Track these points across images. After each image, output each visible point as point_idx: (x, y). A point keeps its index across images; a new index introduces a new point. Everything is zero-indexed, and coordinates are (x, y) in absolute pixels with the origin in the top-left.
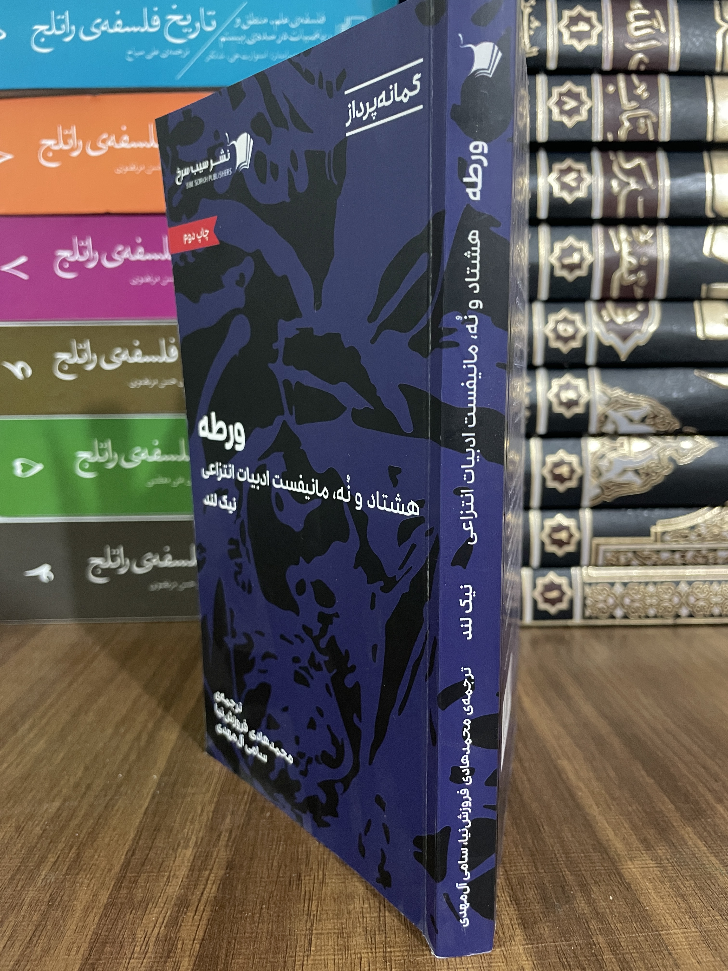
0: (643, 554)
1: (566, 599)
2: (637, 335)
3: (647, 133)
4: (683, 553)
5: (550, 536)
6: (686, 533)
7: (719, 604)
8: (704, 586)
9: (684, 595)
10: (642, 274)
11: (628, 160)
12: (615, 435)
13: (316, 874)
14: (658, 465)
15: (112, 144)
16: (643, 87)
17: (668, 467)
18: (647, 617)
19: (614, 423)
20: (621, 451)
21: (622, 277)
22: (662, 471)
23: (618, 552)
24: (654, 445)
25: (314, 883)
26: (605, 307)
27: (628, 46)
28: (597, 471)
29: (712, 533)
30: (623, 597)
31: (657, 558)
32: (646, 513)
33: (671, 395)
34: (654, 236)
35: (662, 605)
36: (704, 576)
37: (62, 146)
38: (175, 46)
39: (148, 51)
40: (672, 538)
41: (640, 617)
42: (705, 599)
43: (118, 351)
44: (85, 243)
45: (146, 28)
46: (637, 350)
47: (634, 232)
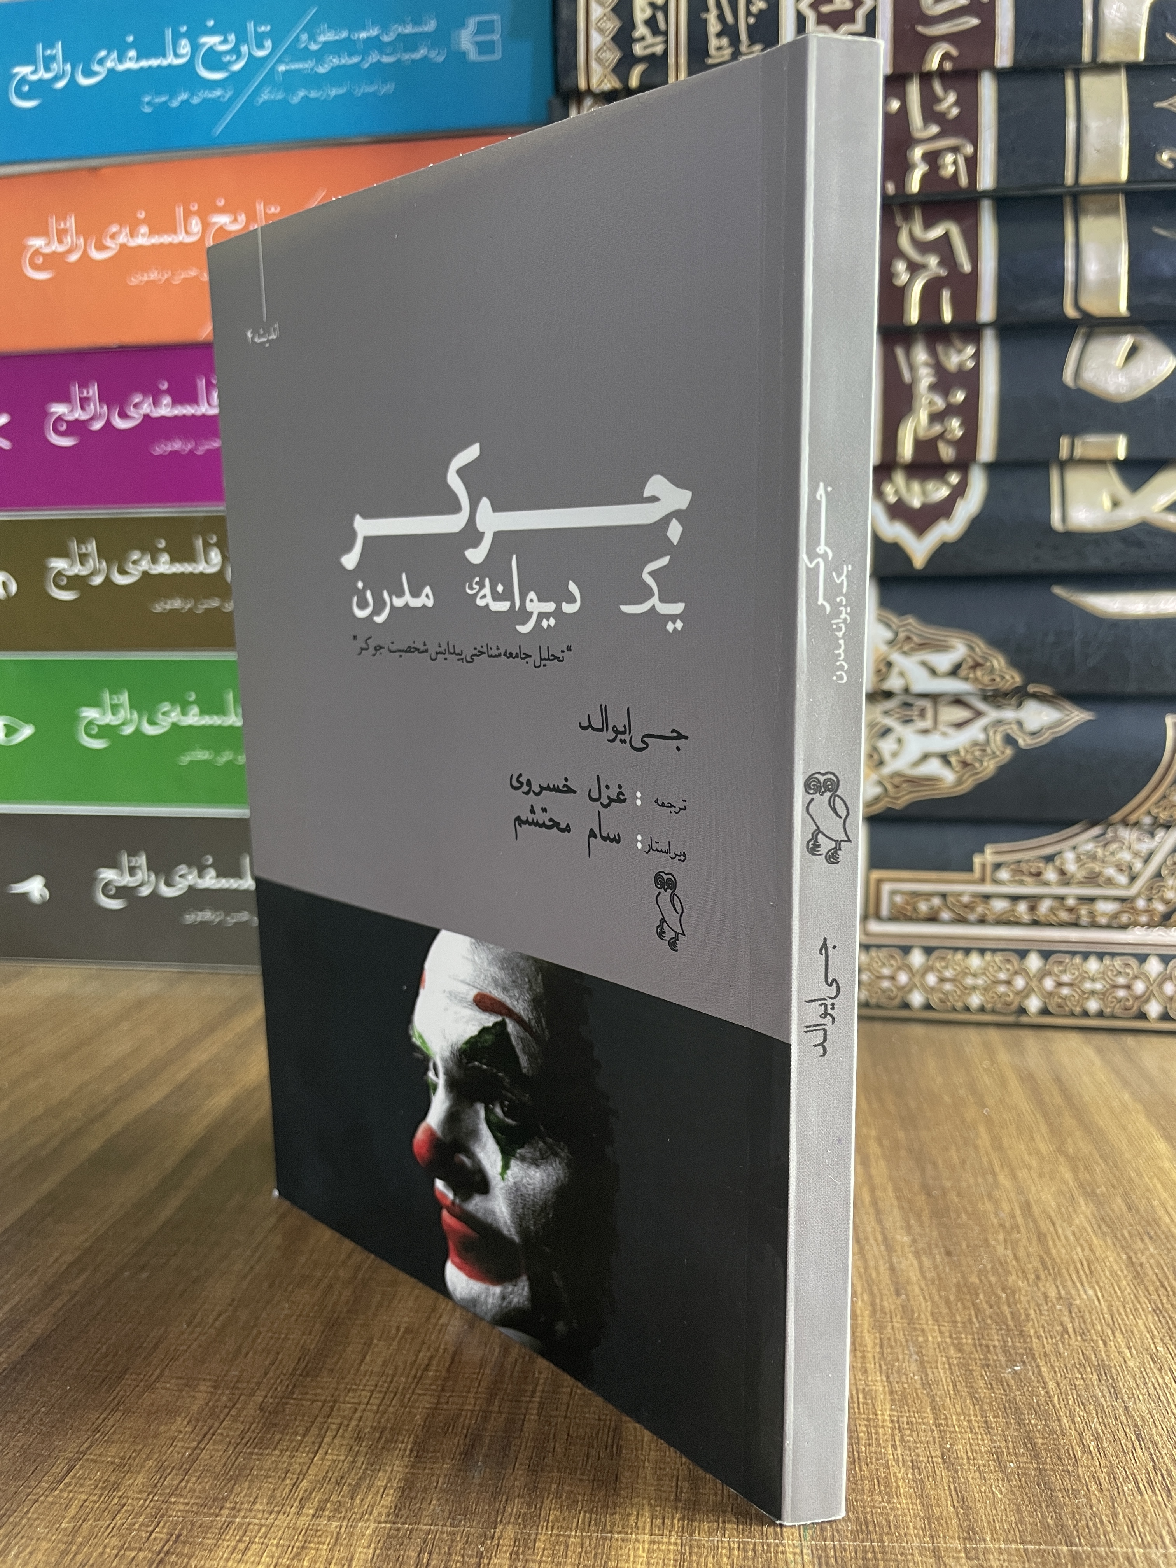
0: (958, 901)
2: (943, 524)
3: (956, 178)
4: (1033, 901)
6: (1039, 868)
8: (1073, 961)
10: (952, 422)
11: (928, 225)
14: (984, 749)
15: (125, 241)
16: (952, 98)
17: (1002, 753)
18: (967, 1008)
19: (902, 674)
20: (920, 724)
21: (917, 427)
22: (990, 761)
23: (915, 894)
24: (979, 714)
27: (920, 29)
28: (875, 757)
30: (924, 972)
31: (986, 910)
34: (977, 355)
35: (995, 990)
36: (1073, 943)
37: (56, 247)
38: (212, 85)
39: (173, 95)
40: (1013, 876)
41: (954, 1010)
42: (1071, 985)
43: (136, 555)
44: (88, 393)
45: (171, 60)
46: (943, 550)
47: (940, 349)
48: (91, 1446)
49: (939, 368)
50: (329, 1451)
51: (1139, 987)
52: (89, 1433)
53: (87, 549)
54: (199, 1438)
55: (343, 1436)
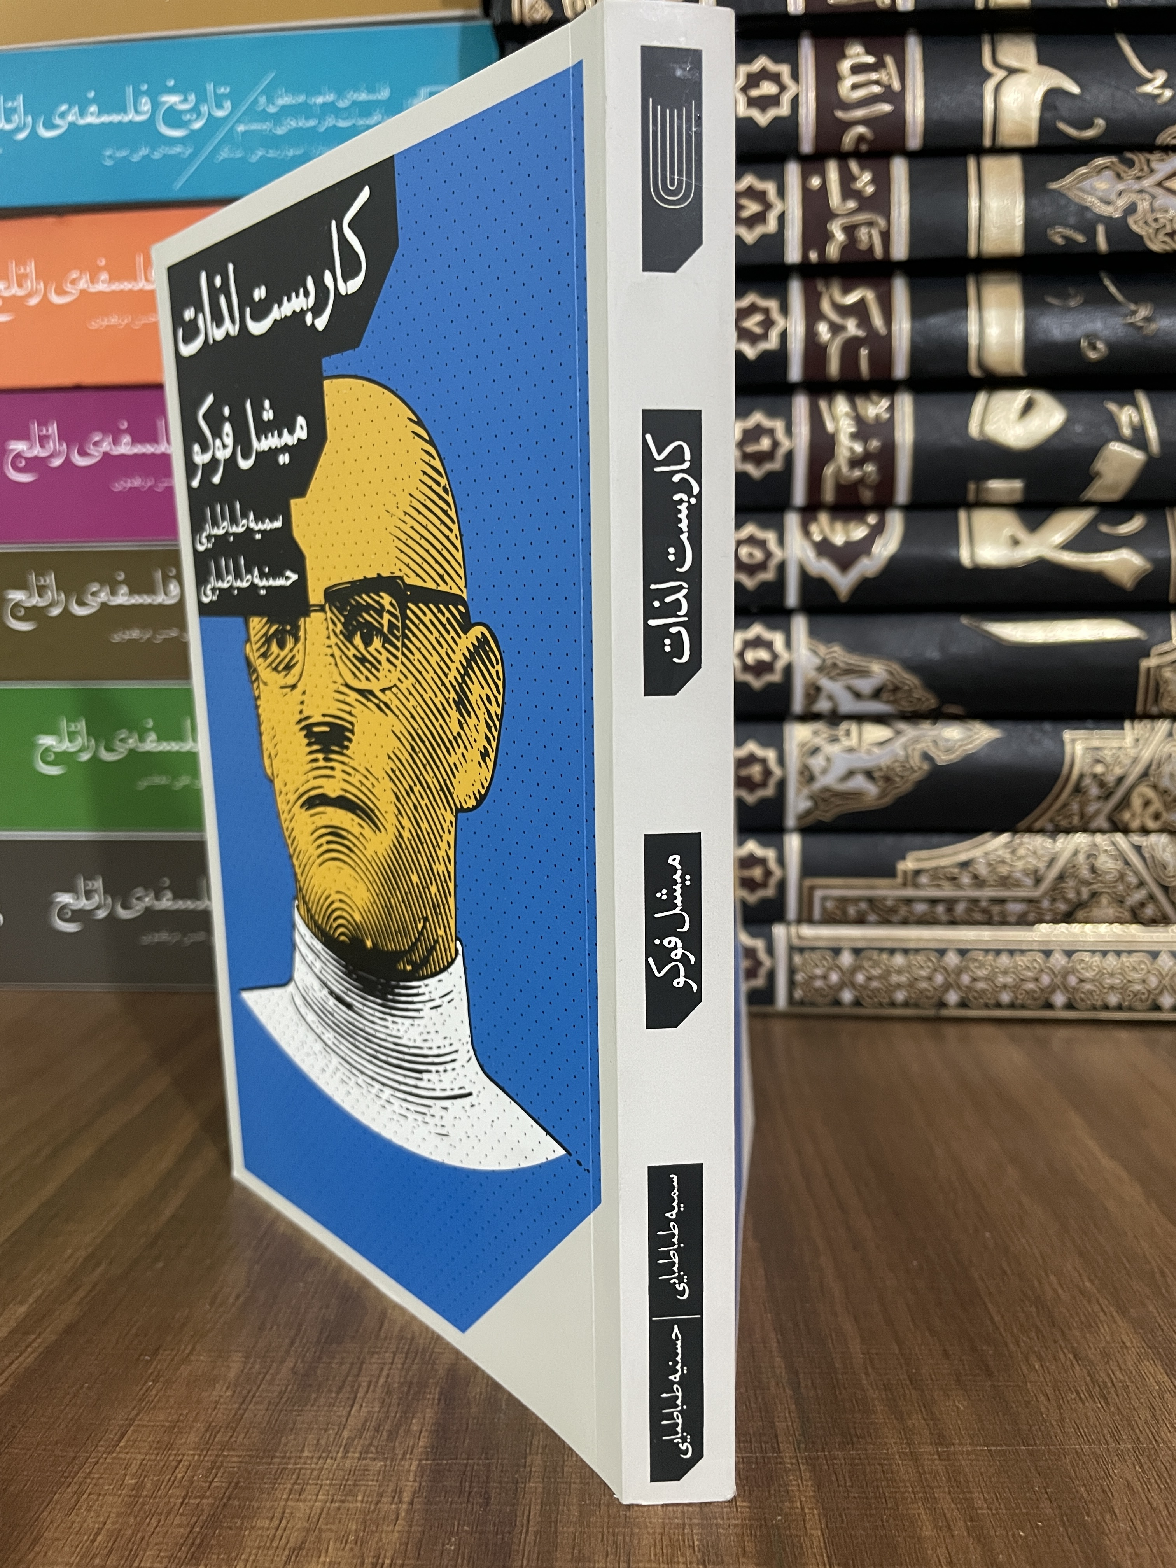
0: (884, 905)
1: (763, 971)
2: (864, 561)
3: (871, 248)
4: (950, 903)
6: (954, 873)
7: (1010, 987)
8: (986, 958)
9: (953, 971)
10: (870, 468)
11: (846, 291)
12: (835, 718)
13: (183, 1348)
14: (904, 764)
15: (85, 286)
16: (867, 177)
17: (920, 768)
18: (893, 1004)
19: (830, 698)
20: (846, 743)
21: (838, 471)
22: (909, 775)
23: (843, 901)
24: (898, 733)
25: (173, 1360)
26: (815, 519)
27: (839, 114)
28: (806, 774)
29: (996, 873)
30: (853, 972)
31: (908, 912)
32: (888, 841)
33: (921, 654)
34: (891, 408)
35: (917, 986)
36: (986, 942)
37: (15, 291)
38: (172, 141)
39: (134, 150)
40: (932, 880)
41: (881, 1005)
42: (986, 979)
43: (95, 588)
44: (47, 431)
45: (131, 116)
46: (864, 585)
47: (860, 402)
48: (138, 1414)
49: (859, 420)
50: (364, 1405)
51: (1046, 980)
52: (135, 1402)
53: (45, 581)
54: (241, 1400)
55: (374, 1391)
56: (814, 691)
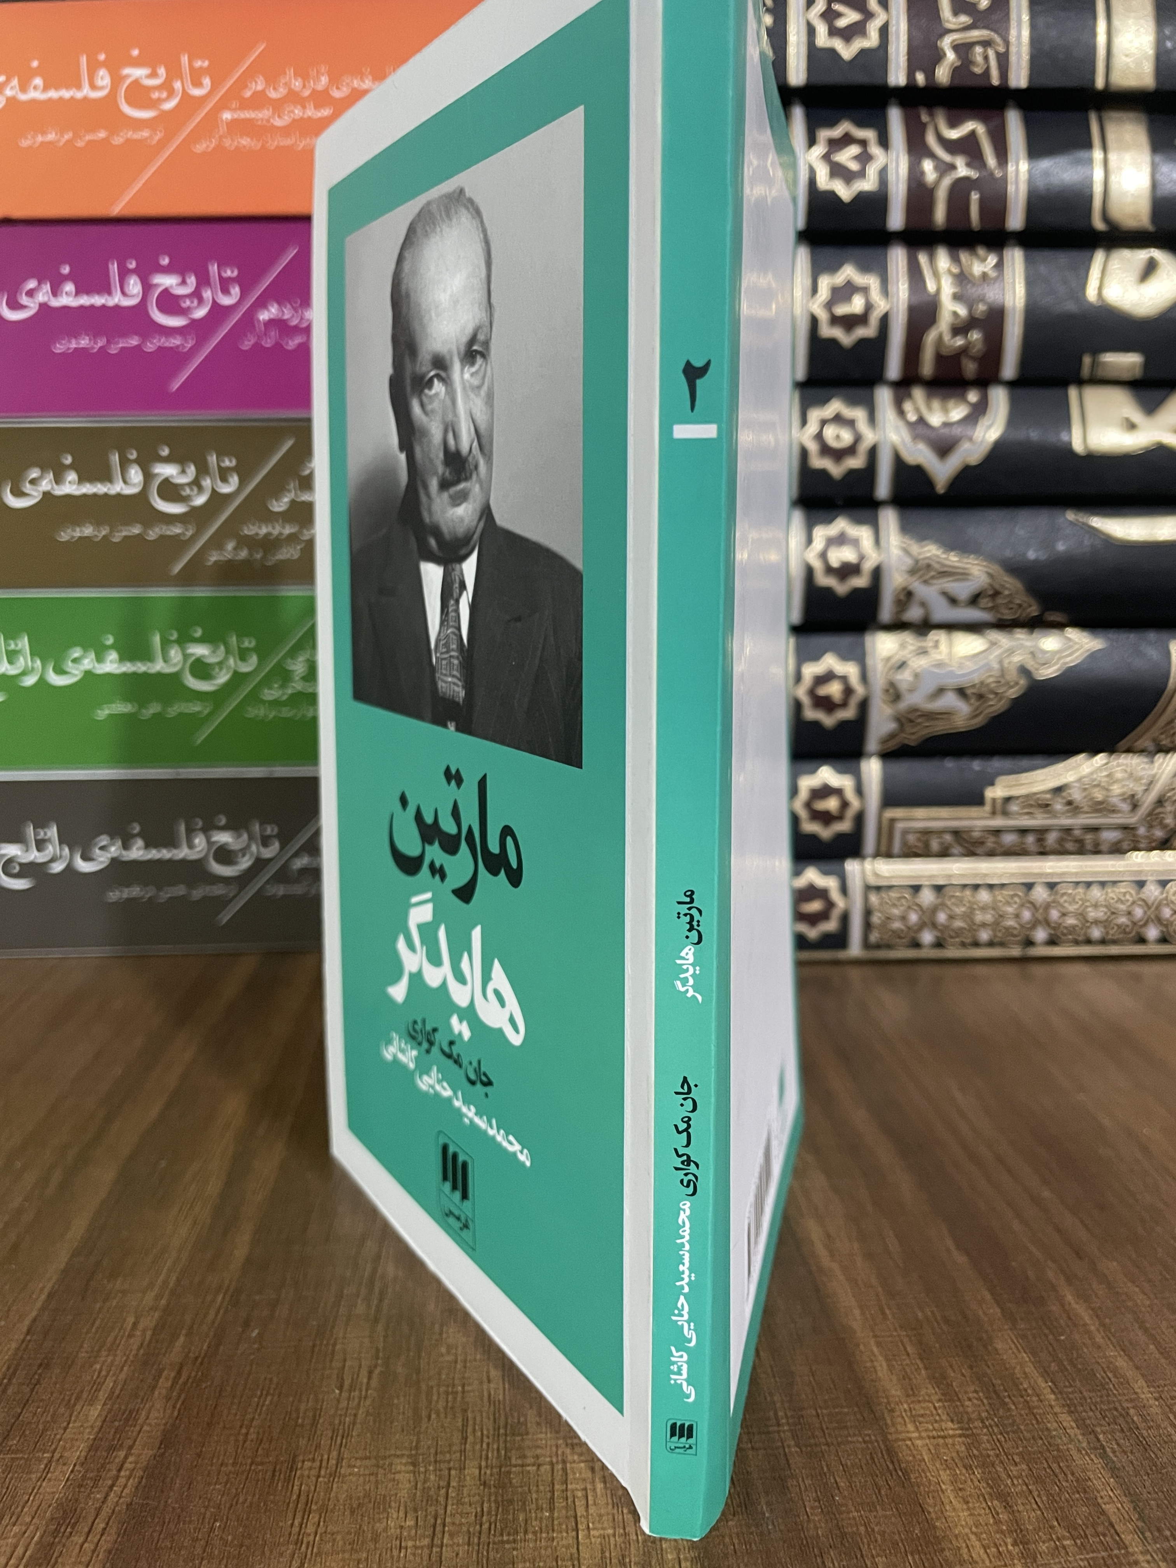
0: (971, 837)
1: (836, 914)
2: (965, 446)
4: (1041, 833)
5: (808, 805)
6: (1047, 800)
7: (1100, 922)
8: (1077, 891)
9: (1041, 906)
11: (953, 124)
12: (924, 627)
13: (326, 1457)
14: (1000, 679)
15: (14, 93)
17: (1017, 684)
18: (976, 944)
19: (923, 604)
22: (1005, 692)
23: (927, 833)
24: (993, 644)
25: (318, 1476)
26: (909, 396)
28: (891, 691)
29: (1092, 799)
30: (934, 910)
31: (995, 843)
32: (977, 765)
33: (1024, 554)
35: (1003, 924)
36: (1076, 874)
40: (1024, 808)
41: (964, 946)
42: (1076, 914)
43: (34, 473)
46: (966, 473)
47: (963, 257)
49: (962, 278)
51: (1139, 912)
56: (906, 597)
